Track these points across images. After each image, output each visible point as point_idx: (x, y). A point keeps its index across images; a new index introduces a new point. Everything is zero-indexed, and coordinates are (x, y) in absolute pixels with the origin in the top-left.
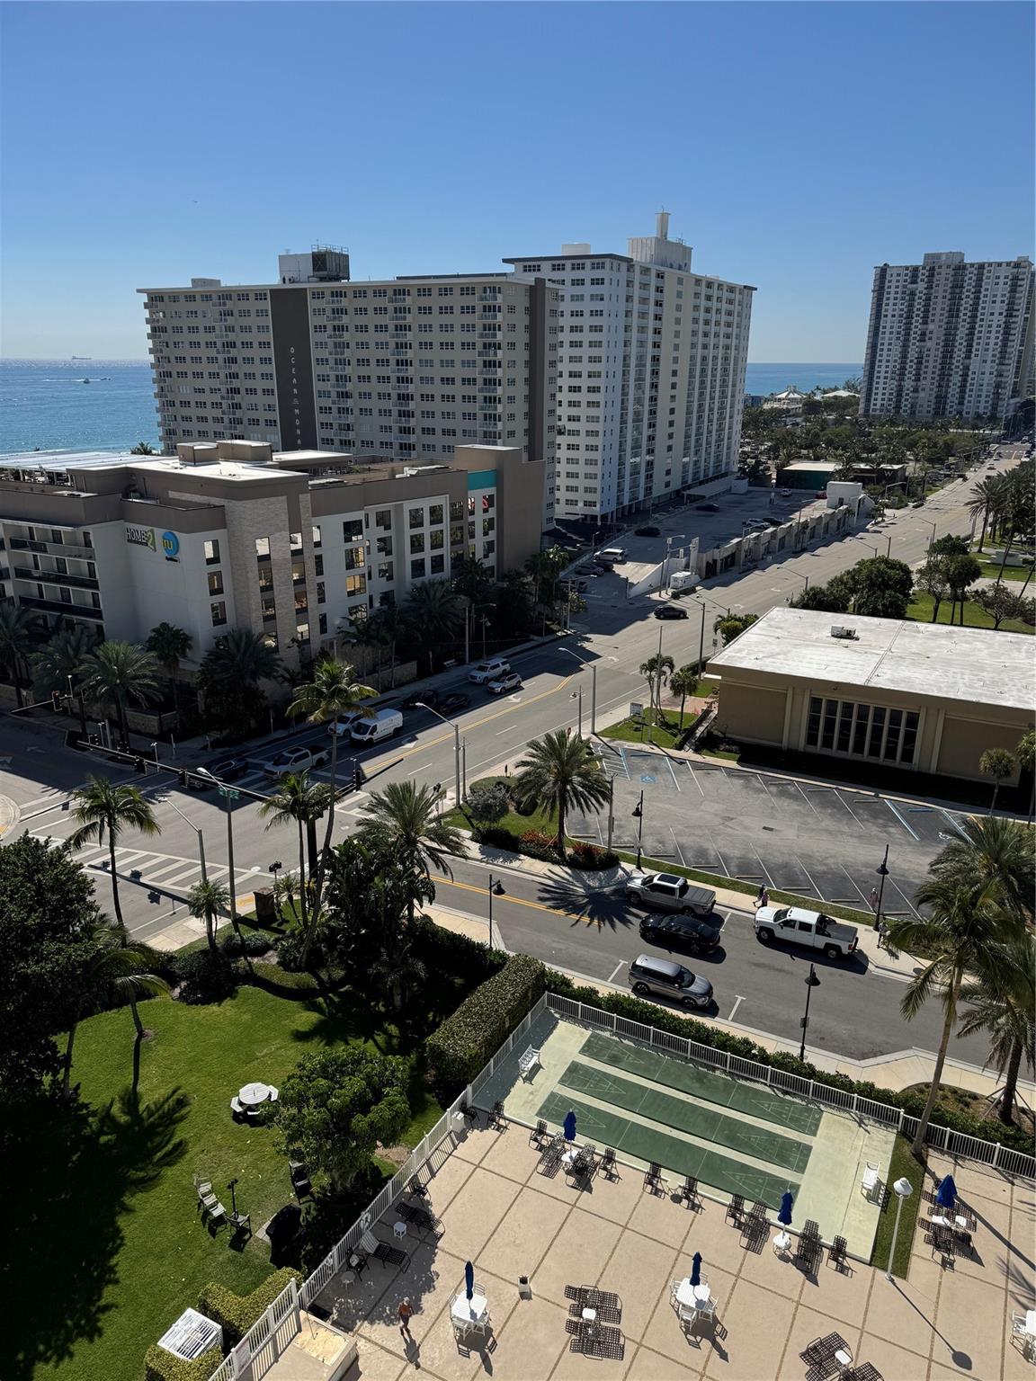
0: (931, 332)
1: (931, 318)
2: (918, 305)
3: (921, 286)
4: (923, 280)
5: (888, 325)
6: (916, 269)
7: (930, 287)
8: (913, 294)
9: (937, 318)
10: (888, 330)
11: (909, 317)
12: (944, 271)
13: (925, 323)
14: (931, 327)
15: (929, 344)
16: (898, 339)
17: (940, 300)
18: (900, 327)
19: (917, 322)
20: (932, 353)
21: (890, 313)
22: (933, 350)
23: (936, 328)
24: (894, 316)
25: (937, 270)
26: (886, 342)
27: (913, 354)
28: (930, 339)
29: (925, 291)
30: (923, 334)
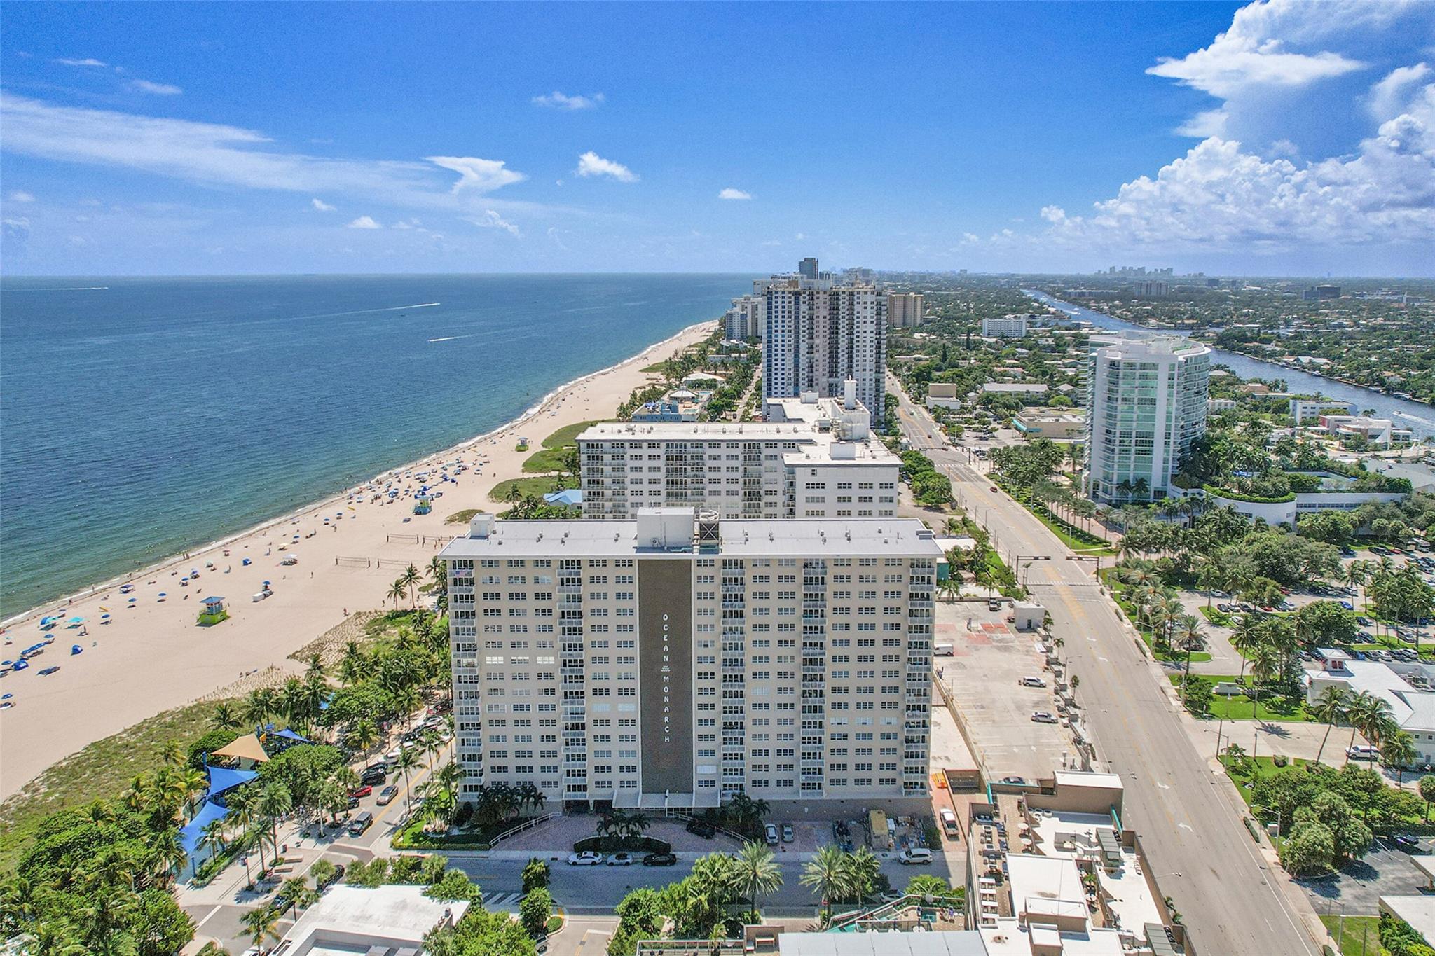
0: (817, 346)
1: (815, 334)
2: (804, 323)
7: (811, 309)
9: (821, 334)
12: (821, 295)
13: (811, 338)
14: (817, 341)
15: (816, 355)
16: (790, 350)
17: (821, 319)
19: (803, 337)
20: (821, 363)
22: (821, 360)
23: (821, 341)
27: (803, 362)
28: (818, 351)
30: (811, 347)
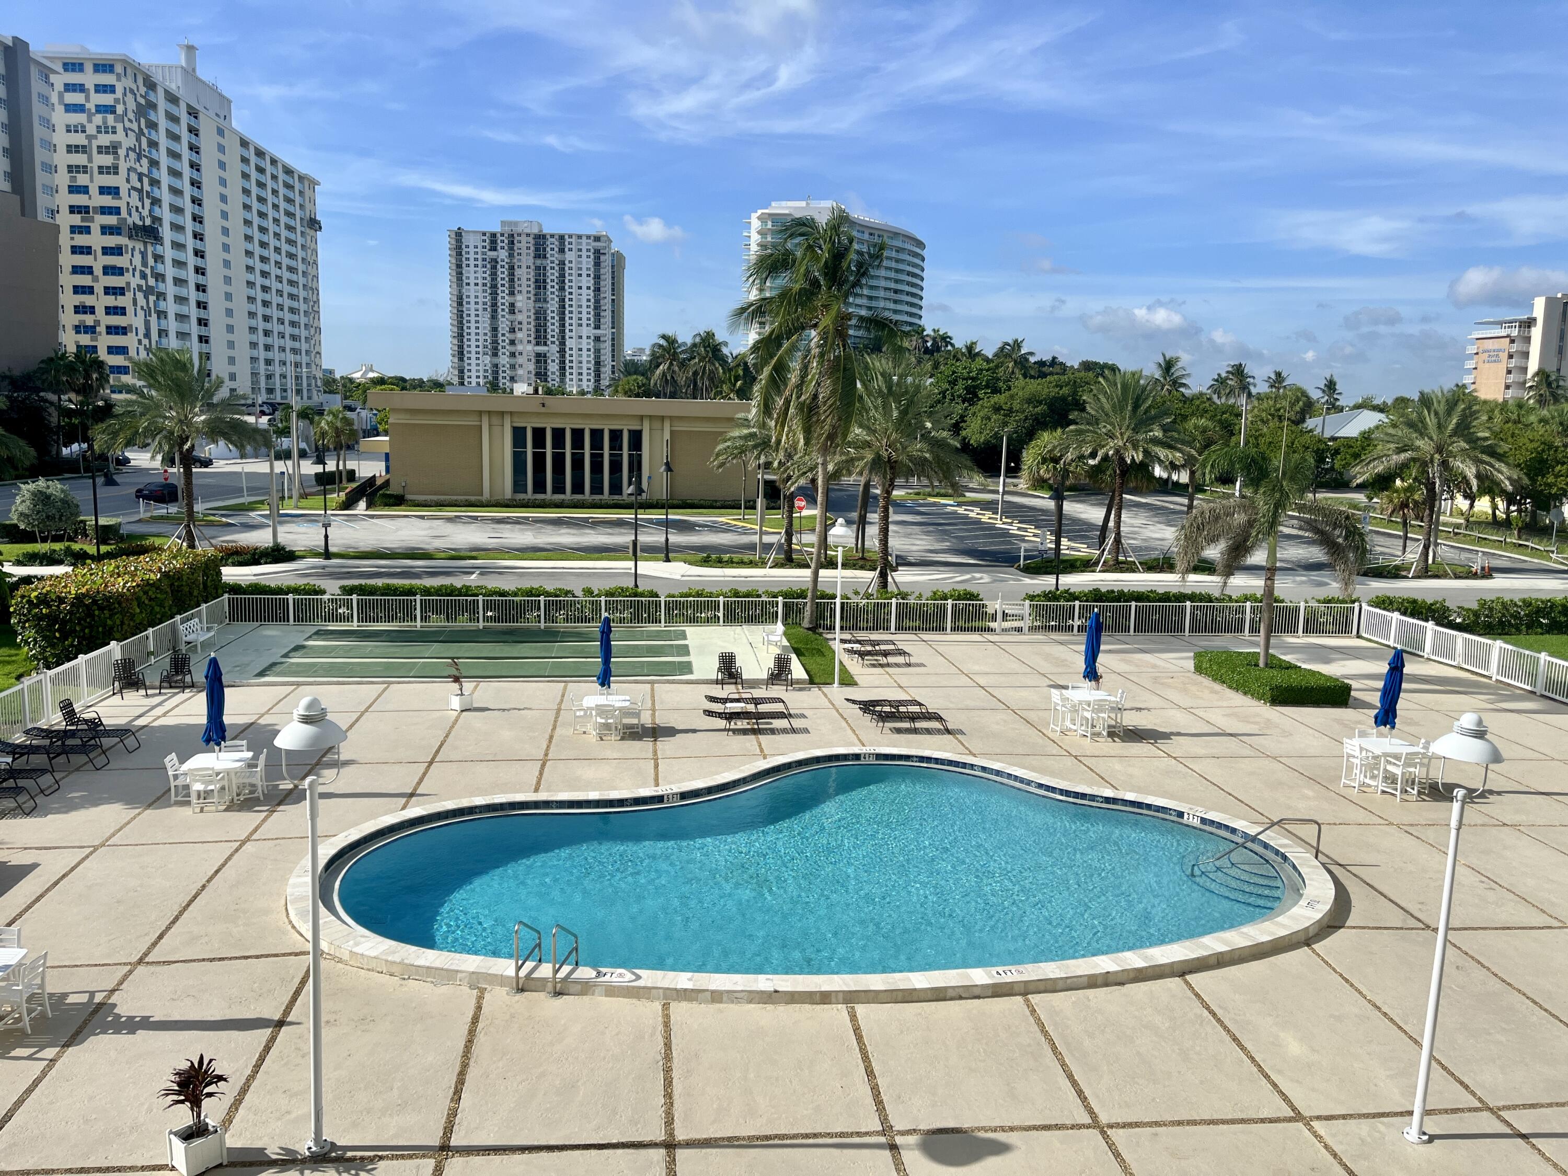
3: (503, 254)
4: (502, 248)
5: (472, 295)
6: (494, 235)
8: (494, 261)
10: (472, 300)
11: (494, 287)
18: (485, 297)
21: (472, 281)
24: (476, 284)
25: (517, 238)
26: (473, 313)
29: (506, 260)
